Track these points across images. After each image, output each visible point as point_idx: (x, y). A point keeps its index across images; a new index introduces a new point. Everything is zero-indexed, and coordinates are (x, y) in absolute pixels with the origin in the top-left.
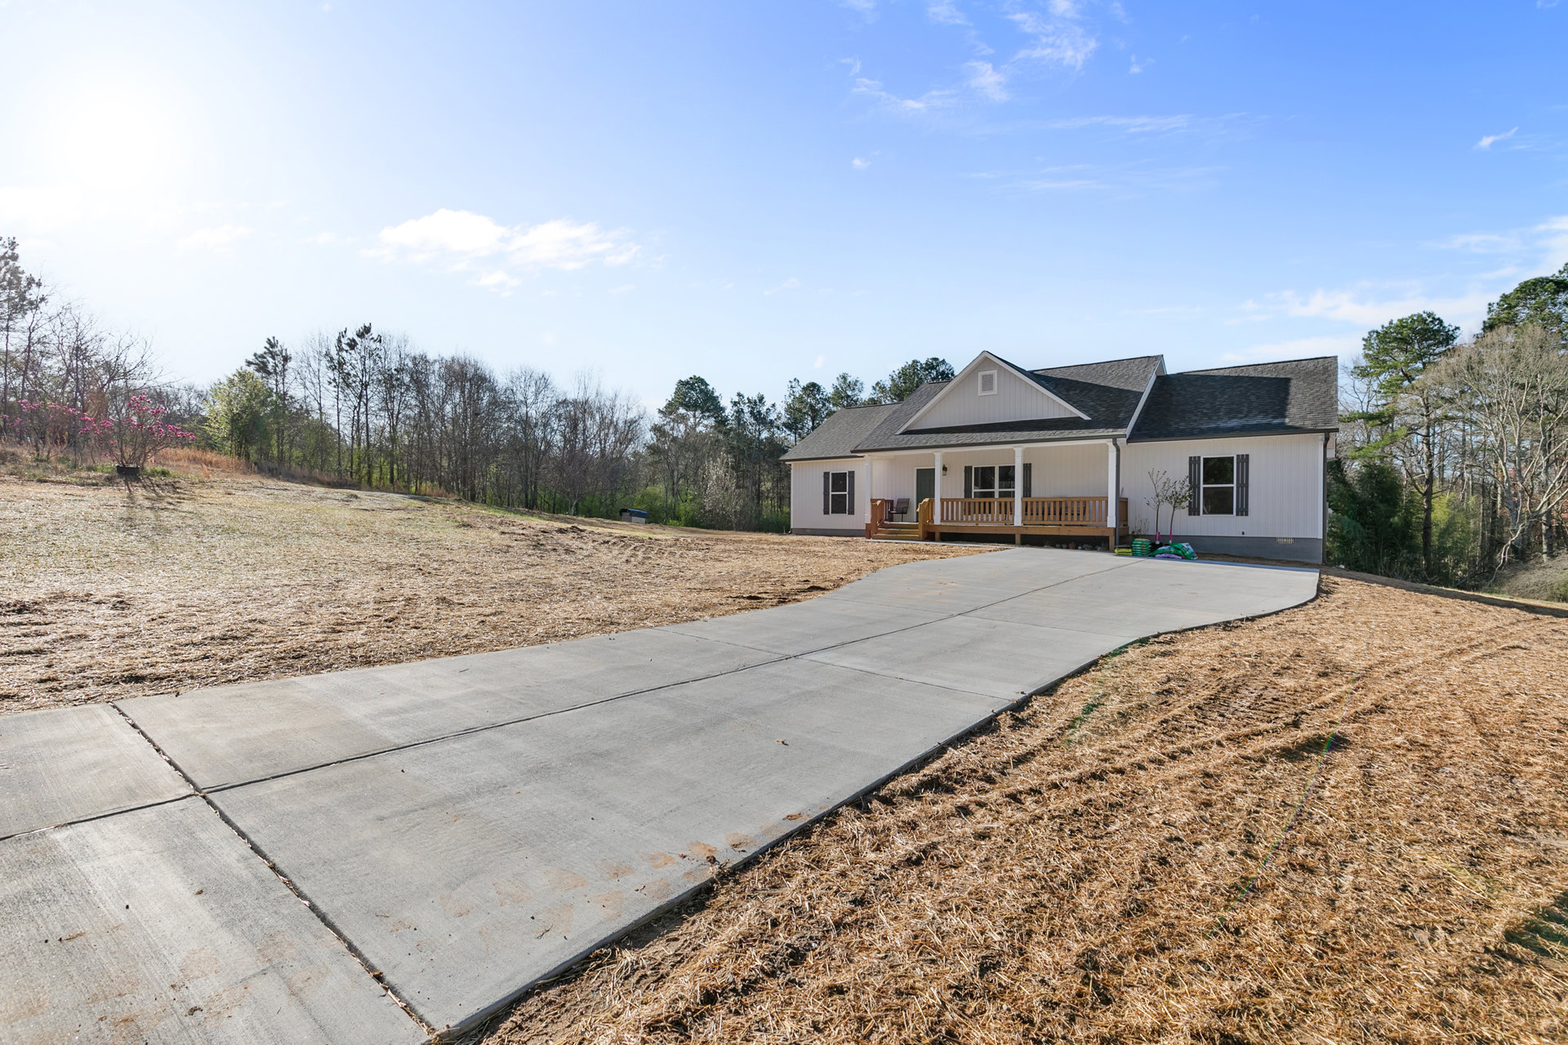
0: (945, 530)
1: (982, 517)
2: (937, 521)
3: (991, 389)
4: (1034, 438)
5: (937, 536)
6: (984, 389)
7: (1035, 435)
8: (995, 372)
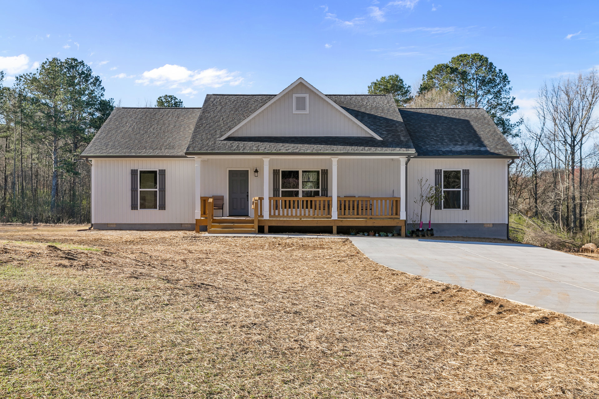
0: (274, 224)
1: (305, 212)
2: (266, 216)
3: (304, 109)
4: (350, 151)
5: (266, 229)
6: (298, 108)
7: (349, 149)
8: (307, 96)
